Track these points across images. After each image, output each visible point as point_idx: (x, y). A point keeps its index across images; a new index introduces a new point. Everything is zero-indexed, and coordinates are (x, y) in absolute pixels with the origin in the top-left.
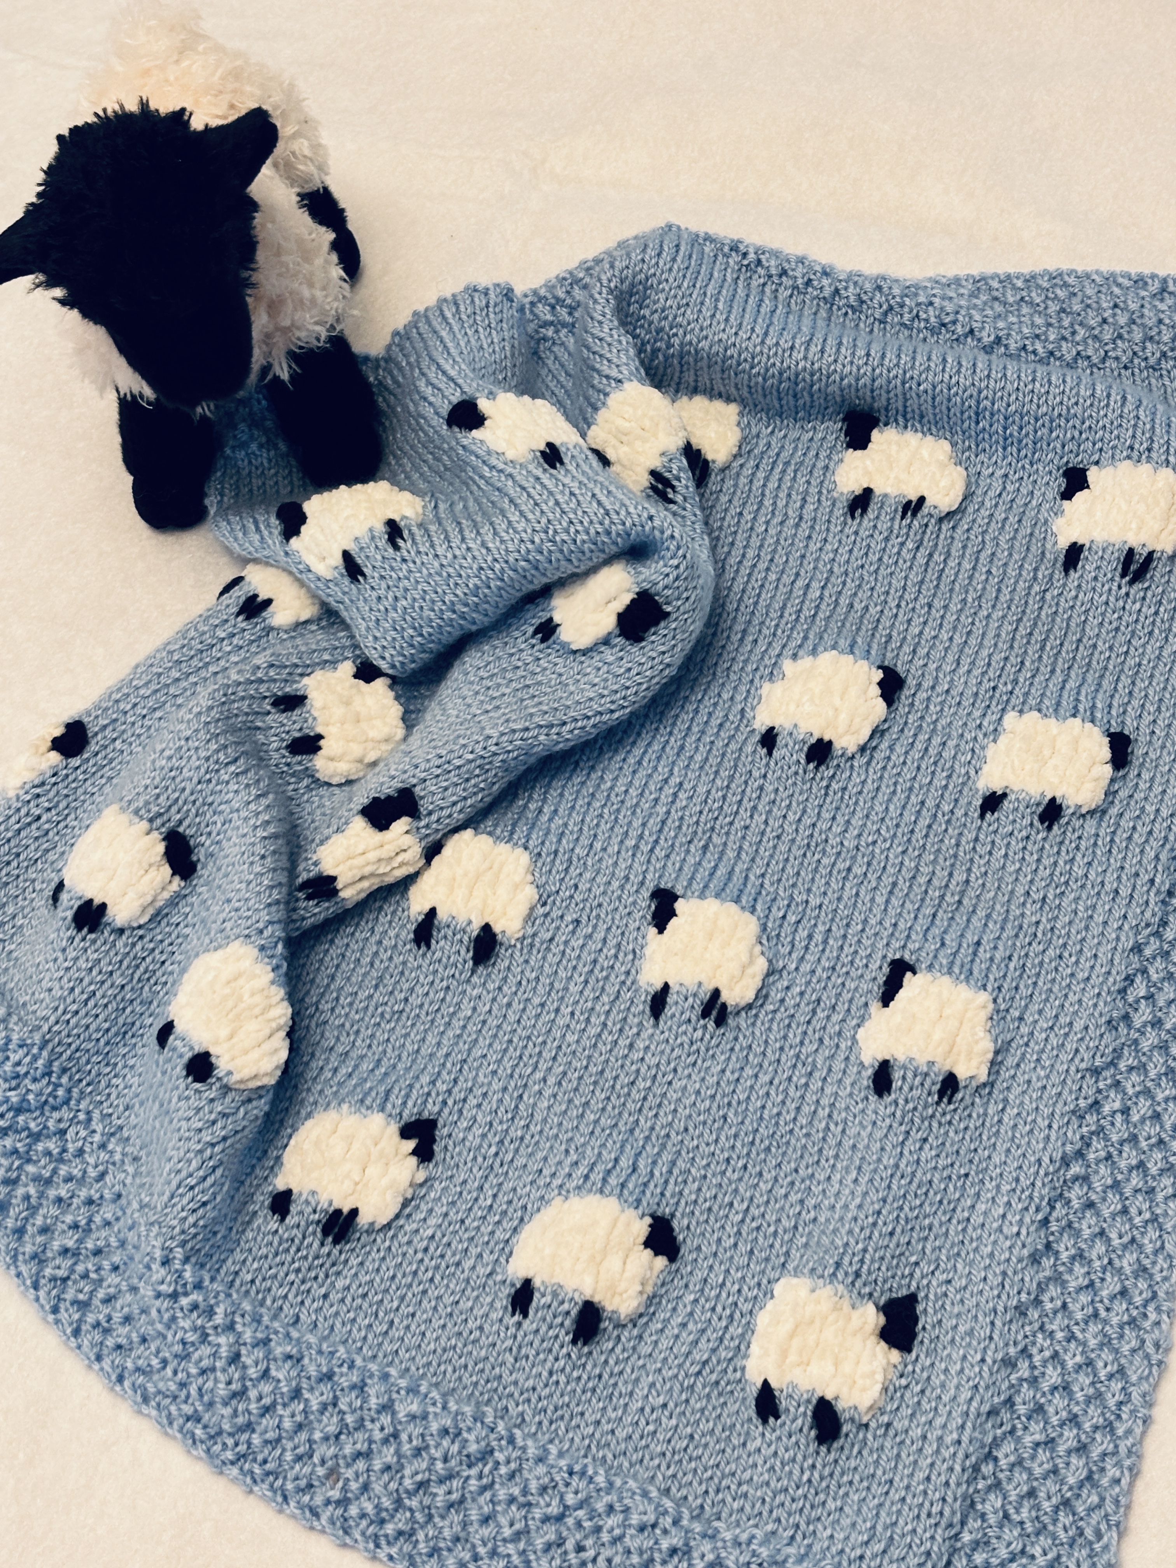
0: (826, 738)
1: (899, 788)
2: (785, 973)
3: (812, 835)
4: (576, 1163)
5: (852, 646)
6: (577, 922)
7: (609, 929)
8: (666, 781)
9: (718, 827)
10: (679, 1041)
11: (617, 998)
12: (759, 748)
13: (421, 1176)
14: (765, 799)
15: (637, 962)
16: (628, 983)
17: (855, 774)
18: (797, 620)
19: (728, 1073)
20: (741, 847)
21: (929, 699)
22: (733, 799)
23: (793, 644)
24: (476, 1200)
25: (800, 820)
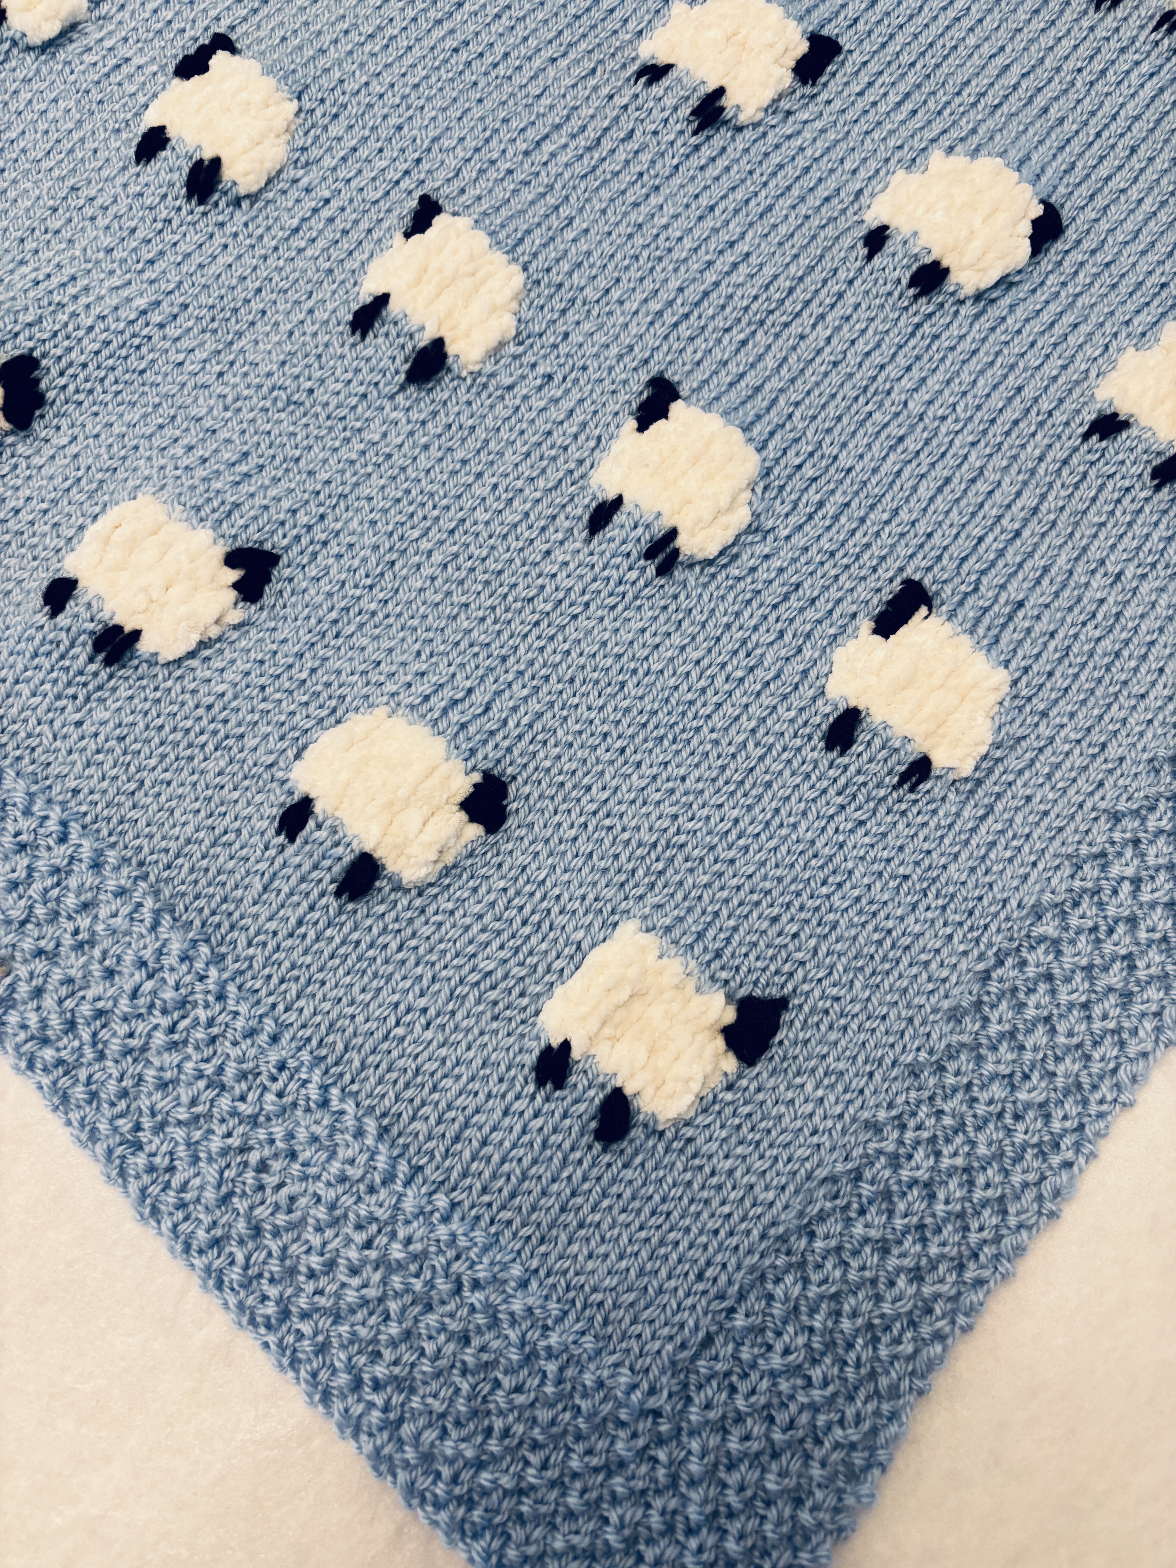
0: (945, 263)
1: (1000, 360)
2: (770, 537)
3: (874, 379)
4: (423, 674)
5: (1022, 162)
6: (550, 377)
7: (581, 401)
8: (732, 244)
9: (769, 323)
10: (606, 573)
11: (556, 488)
12: (860, 245)
13: (236, 616)
14: (839, 311)
15: (597, 453)
16: (576, 475)
17: (955, 324)
18: (974, 105)
19: (647, 634)
20: (785, 359)
21: (1082, 264)
22: (800, 295)
23: (954, 134)
24: (290, 667)
25: (868, 354)
